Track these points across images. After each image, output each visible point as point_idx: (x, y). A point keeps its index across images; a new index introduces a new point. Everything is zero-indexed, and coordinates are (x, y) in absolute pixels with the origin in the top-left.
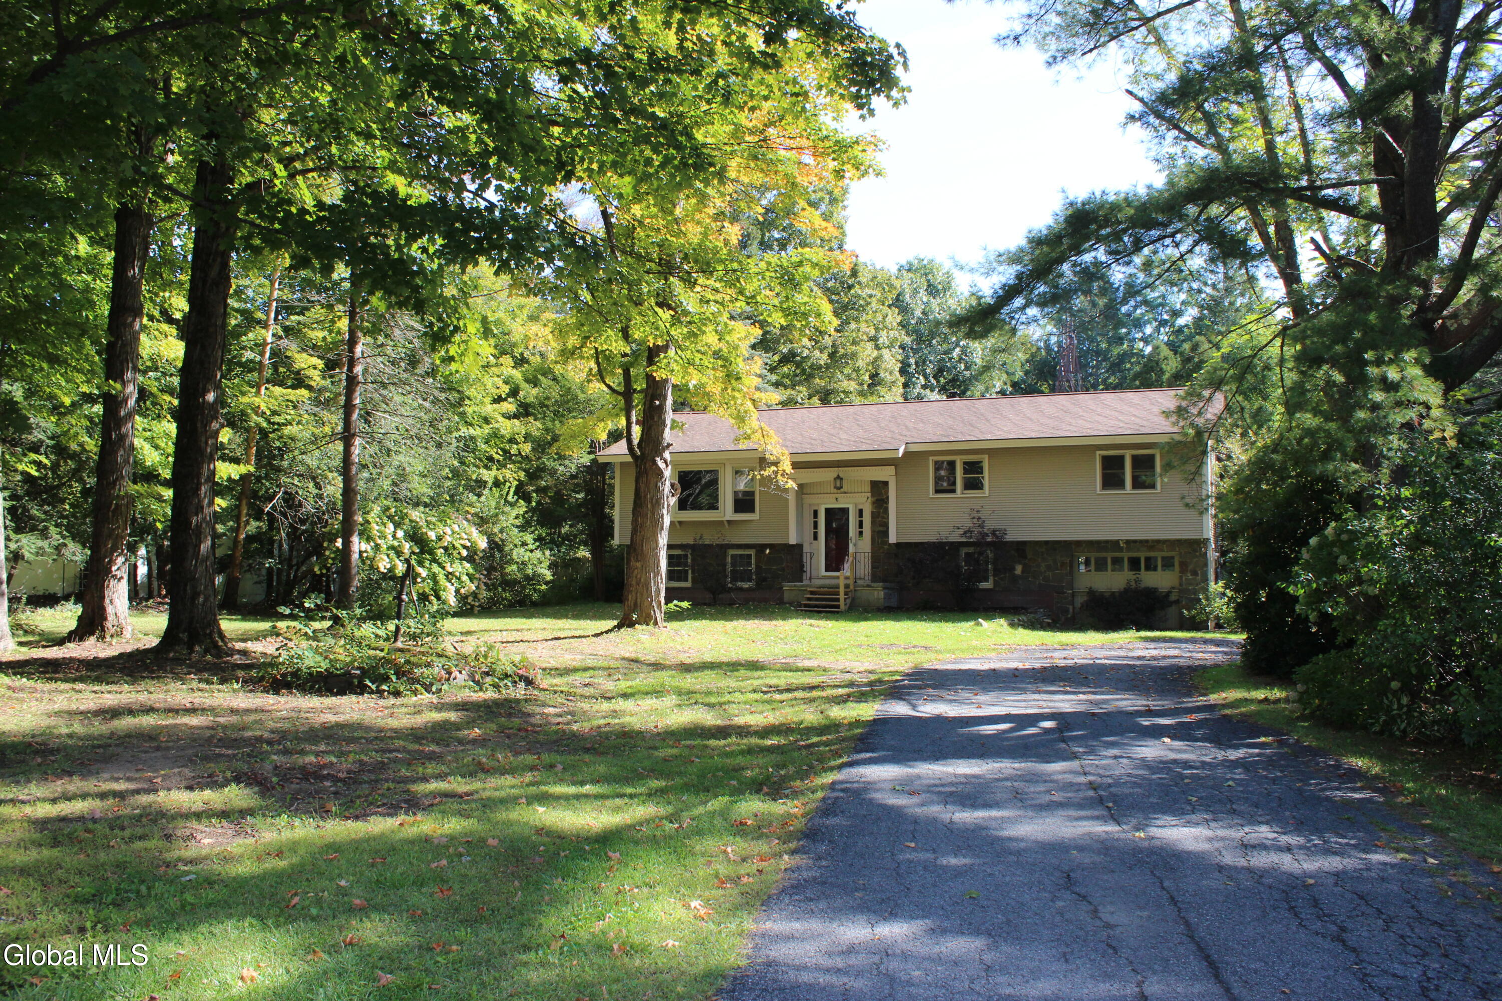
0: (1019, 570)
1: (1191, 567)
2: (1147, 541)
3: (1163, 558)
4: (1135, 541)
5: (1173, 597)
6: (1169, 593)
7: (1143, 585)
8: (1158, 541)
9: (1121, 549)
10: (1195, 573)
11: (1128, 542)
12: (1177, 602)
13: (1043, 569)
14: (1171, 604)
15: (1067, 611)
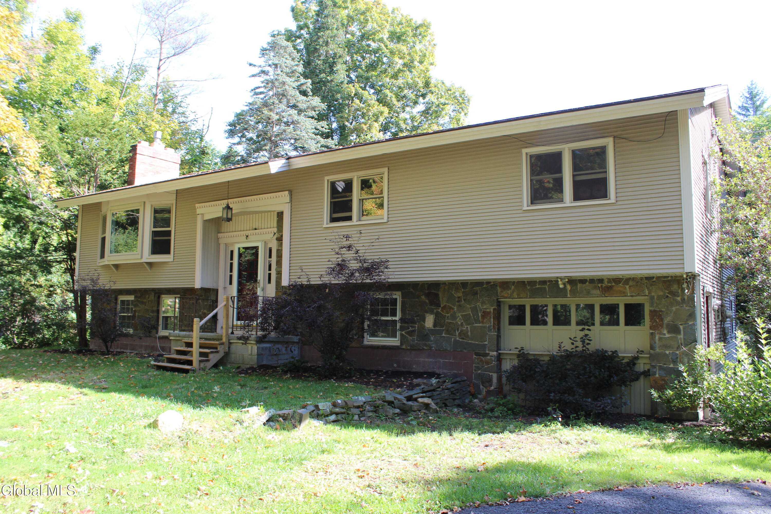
0: (429, 321)
1: (667, 320)
2: (601, 281)
3: (628, 307)
4: (583, 281)
5: (641, 366)
6: (633, 361)
7: (592, 347)
8: (617, 280)
9: (562, 293)
10: (674, 330)
11: (572, 281)
12: (646, 374)
13: (459, 321)
14: (637, 377)
15: (490, 381)
